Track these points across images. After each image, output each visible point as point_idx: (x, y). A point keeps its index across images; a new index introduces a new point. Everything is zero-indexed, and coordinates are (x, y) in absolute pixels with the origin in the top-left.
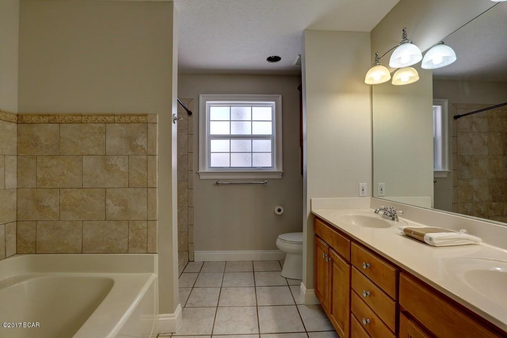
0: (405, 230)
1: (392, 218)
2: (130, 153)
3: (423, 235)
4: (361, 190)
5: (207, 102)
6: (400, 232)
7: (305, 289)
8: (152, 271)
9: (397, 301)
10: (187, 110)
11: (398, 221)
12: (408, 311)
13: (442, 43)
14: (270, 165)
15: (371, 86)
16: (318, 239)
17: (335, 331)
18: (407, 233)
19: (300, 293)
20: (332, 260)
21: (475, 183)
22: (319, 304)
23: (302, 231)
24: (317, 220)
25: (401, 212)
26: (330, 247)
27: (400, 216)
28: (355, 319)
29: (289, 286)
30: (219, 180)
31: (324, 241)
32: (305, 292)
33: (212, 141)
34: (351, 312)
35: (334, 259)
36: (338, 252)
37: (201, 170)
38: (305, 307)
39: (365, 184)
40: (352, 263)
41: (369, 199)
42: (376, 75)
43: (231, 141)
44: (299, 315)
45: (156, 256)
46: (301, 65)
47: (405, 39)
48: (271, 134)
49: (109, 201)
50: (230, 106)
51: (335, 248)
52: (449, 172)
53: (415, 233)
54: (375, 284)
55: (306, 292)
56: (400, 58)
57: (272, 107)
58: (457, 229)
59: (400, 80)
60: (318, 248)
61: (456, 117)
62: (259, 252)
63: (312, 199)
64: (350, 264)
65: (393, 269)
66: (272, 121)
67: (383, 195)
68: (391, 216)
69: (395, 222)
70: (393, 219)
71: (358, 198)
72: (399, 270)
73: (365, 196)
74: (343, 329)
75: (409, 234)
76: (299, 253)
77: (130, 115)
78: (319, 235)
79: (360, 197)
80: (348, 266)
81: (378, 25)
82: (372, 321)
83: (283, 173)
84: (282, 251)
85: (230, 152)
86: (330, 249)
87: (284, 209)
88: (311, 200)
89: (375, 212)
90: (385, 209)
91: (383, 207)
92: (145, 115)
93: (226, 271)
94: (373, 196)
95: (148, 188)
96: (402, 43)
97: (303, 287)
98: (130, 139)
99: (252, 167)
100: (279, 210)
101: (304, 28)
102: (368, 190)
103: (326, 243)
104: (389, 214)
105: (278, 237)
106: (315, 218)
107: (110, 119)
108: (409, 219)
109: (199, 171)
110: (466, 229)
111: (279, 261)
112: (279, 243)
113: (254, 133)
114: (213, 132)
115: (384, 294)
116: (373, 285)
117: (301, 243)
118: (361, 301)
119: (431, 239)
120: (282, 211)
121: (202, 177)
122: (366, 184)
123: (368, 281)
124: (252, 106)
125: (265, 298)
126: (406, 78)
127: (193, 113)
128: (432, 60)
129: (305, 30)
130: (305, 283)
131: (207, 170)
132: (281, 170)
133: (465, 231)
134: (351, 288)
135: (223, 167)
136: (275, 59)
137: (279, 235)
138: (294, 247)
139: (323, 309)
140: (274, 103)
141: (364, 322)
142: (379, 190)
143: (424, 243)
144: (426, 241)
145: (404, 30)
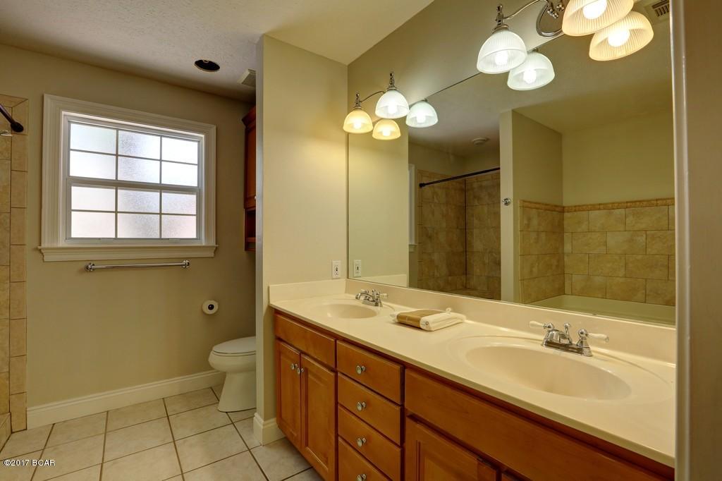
0: (398, 317)
1: (374, 303)
3: (418, 321)
4: (334, 270)
5: (63, 113)
6: (391, 319)
7: (262, 421)
9: (402, 406)
10: (11, 120)
11: (381, 306)
12: (416, 413)
13: (426, 101)
14: (194, 236)
15: (348, 134)
16: (282, 344)
17: (312, 467)
18: (401, 320)
19: (252, 430)
20: (306, 370)
21: (436, 257)
22: (284, 436)
23: (254, 334)
24: (279, 316)
25: (386, 294)
26: (302, 352)
27: (385, 300)
28: (344, 444)
29: (233, 423)
30: (91, 262)
31: (291, 345)
32: (262, 425)
33: (73, 188)
34: (337, 436)
35: (309, 368)
36: (316, 357)
37: (45, 244)
38: (264, 449)
39: (340, 261)
40: (338, 369)
41: (343, 281)
42: (357, 122)
43: (120, 191)
44: (256, 464)
46: (255, 86)
47: (392, 86)
48: (196, 185)
50: (118, 128)
51: (311, 352)
52: (415, 246)
53: (410, 319)
54: (372, 390)
55: (264, 425)
56: (387, 107)
57: (199, 142)
58: (443, 309)
59: (381, 133)
60: (282, 357)
61: (422, 185)
62: (177, 380)
63: (271, 286)
64: (334, 371)
65: (397, 367)
66: (198, 165)
67: (359, 275)
68: (374, 301)
69: (379, 308)
70: (377, 305)
71: (331, 281)
72: (405, 366)
73: (339, 278)
74: (326, 463)
75: (403, 321)
76: (251, 369)
78: (283, 337)
79: (333, 279)
80: (332, 374)
81: (358, 59)
82: (369, 439)
83: (216, 248)
84: (218, 371)
85: (116, 212)
86: (302, 356)
87: (219, 305)
88: (269, 288)
89: (357, 298)
90: (366, 293)
91: (363, 290)
93: (109, 429)
94: (348, 278)
96: (389, 90)
97: (259, 419)
99: (161, 239)
100: (211, 307)
101: (263, 32)
102: (342, 270)
103: (296, 348)
104: (371, 299)
105: (211, 350)
106: (276, 313)
108: (393, 303)
109: (43, 246)
110: (450, 307)
111: (211, 388)
112: (214, 359)
113: (165, 182)
114: (74, 172)
115: (385, 401)
116: (370, 392)
117: (253, 353)
118: (353, 417)
119: (427, 323)
120: (216, 308)
121: (49, 257)
122: (340, 263)
123: (363, 388)
124: (162, 135)
125: (194, 454)
126: (388, 132)
127: (24, 128)
128: (416, 118)
129: (264, 35)
130: (263, 413)
131: (62, 243)
132: (213, 243)
133: (450, 309)
134: (337, 403)
135: (99, 239)
136: (211, 66)
137: (213, 346)
138: (238, 362)
139: (290, 443)
140: (203, 136)
141: (360, 444)
142: (355, 269)
143: (419, 328)
144: (421, 326)
145: (391, 75)
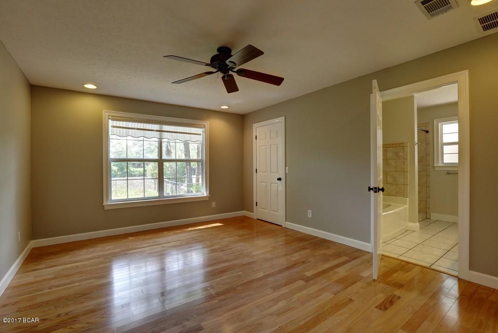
2: (397, 158)
5: (439, 123)
8: (406, 204)
10: (425, 131)
30: (449, 171)
33: (444, 147)
45: (408, 199)
49: (388, 177)
77: (396, 144)
92: (403, 143)
95: (404, 171)
98: (397, 154)
107: (388, 146)
109: (435, 166)
114: (445, 141)
121: (436, 169)
127: (429, 131)
131: (440, 164)
